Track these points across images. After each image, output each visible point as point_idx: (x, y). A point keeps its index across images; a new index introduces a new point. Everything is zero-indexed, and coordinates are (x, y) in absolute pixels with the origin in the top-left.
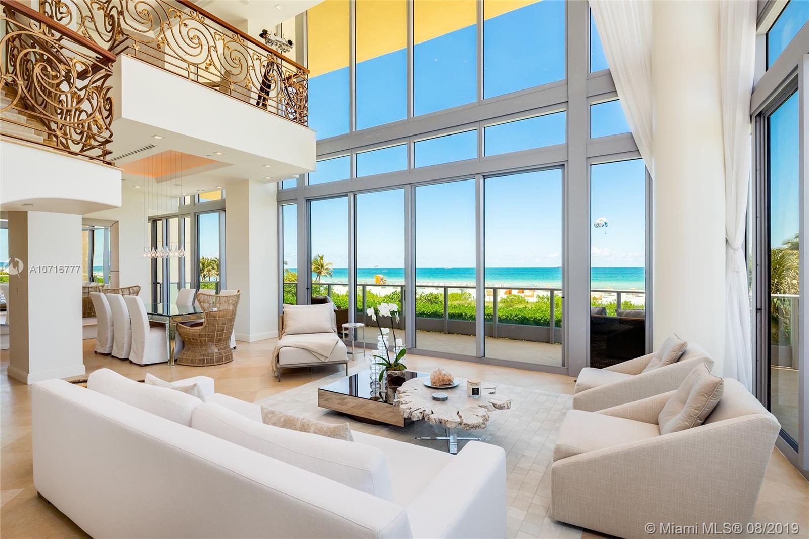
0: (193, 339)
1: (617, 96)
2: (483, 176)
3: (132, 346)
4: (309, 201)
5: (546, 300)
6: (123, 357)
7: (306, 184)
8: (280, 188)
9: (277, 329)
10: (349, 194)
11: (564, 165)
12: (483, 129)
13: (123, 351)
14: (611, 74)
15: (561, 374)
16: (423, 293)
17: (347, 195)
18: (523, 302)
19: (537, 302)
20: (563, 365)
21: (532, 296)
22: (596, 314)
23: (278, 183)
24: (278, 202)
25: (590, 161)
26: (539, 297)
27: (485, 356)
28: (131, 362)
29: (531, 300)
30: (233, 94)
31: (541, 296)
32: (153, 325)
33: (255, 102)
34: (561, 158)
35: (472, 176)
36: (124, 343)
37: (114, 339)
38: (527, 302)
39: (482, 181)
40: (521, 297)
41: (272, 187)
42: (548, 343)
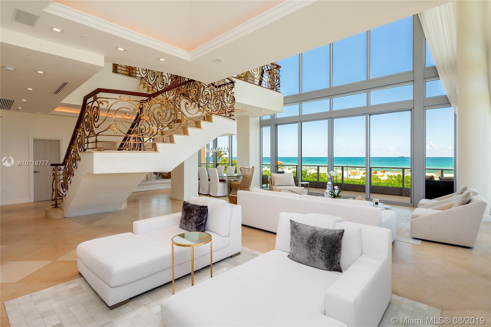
0: (237, 187)
1: (439, 78)
2: (369, 114)
3: (211, 189)
4: (276, 125)
5: (393, 178)
6: (206, 194)
7: (275, 117)
8: (261, 119)
9: (259, 185)
10: (298, 122)
11: (412, 109)
12: (369, 92)
13: (206, 191)
14: (436, 68)
15: (410, 207)
16: (311, 172)
17: (298, 123)
18: (377, 180)
19: (387, 179)
20: (411, 202)
21: (383, 176)
22: (429, 179)
23: (260, 117)
24: (260, 126)
25: (425, 108)
26: (389, 176)
27: (370, 198)
28: (210, 196)
29: (382, 178)
30: (249, 81)
31: (390, 175)
32: (221, 181)
33: (258, 83)
34: (411, 106)
35: (364, 114)
36: (206, 188)
37: (200, 187)
38: (380, 180)
39: (369, 116)
40: (376, 176)
41: (258, 119)
42: (402, 196)
